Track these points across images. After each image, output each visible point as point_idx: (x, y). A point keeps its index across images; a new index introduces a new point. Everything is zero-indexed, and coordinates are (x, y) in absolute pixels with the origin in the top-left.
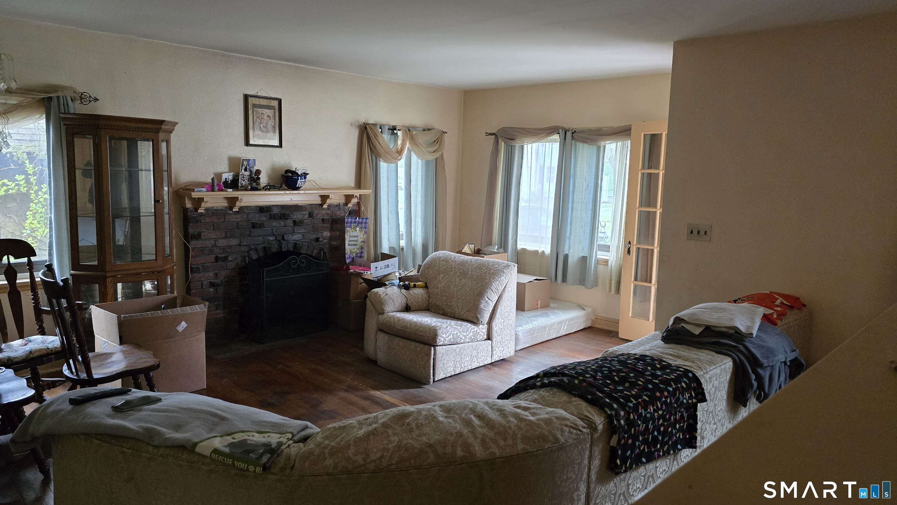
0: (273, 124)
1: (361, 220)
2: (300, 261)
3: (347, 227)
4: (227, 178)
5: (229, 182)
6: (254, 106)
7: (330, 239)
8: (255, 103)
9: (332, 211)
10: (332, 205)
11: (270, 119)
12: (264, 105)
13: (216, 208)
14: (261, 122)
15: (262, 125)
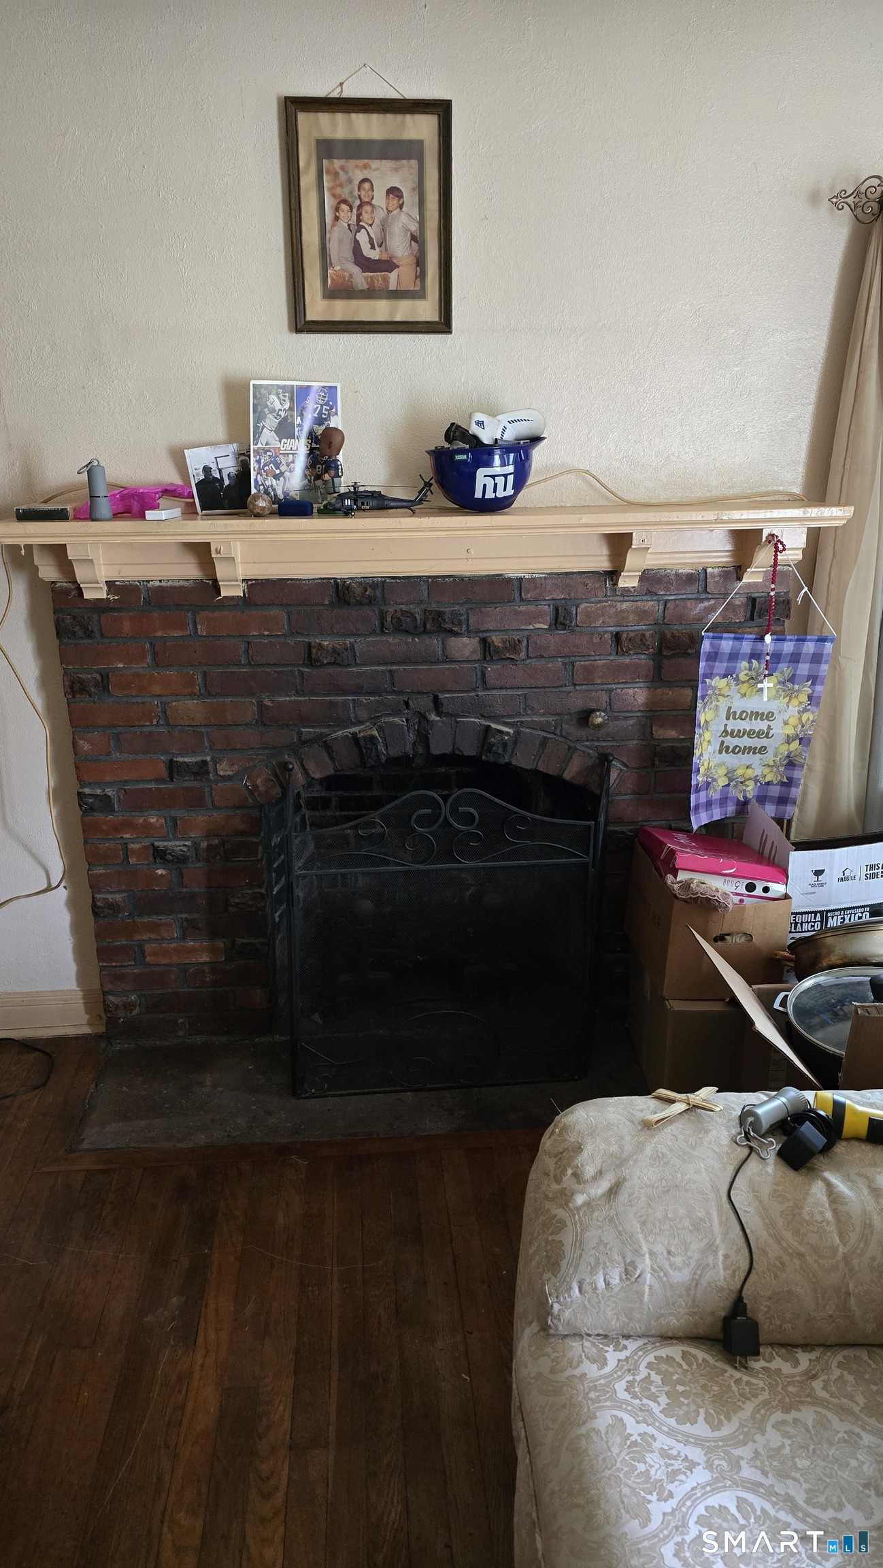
0: (414, 227)
1: (788, 647)
2: (454, 811)
3: (710, 675)
4: (213, 466)
5: (227, 482)
6: (326, 148)
7: (647, 717)
8: (327, 134)
9: (666, 602)
10: (667, 576)
11: (401, 207)
12: (370, 142)
13: (158, 583)
14: (359, 220)
15: (362, 237)
